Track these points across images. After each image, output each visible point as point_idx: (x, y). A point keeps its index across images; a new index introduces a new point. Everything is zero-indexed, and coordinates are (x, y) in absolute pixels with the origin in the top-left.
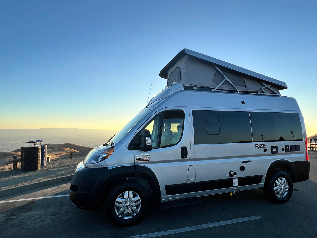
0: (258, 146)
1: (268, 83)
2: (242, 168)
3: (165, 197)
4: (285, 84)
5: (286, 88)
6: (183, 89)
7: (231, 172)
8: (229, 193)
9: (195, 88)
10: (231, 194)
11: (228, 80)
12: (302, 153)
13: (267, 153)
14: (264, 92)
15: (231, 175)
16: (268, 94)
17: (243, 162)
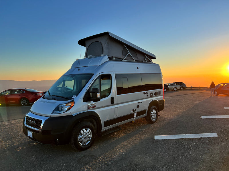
0: (145, 93)
1: (148, 55)
2: (138, 106)
3: (104, 129)
4: (155, 56)
5: (155, 58)
6: (108, 60)
7: (133, 109)
8: (132, 121)
9: (114, 59)
10: (133, 122)
11: (130, 54)
12: (162, 95)
13: (148, 97)
14: (146, 61)
15: (133, 111)
16: (148, 62)
17: (139, 103)
